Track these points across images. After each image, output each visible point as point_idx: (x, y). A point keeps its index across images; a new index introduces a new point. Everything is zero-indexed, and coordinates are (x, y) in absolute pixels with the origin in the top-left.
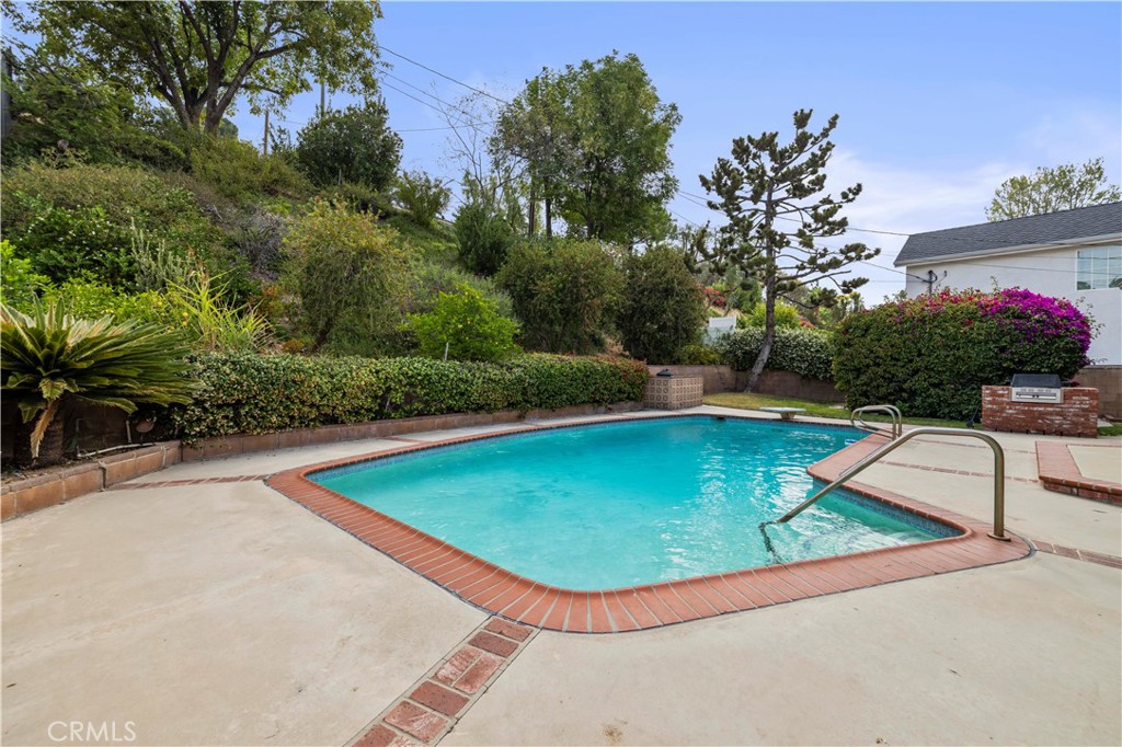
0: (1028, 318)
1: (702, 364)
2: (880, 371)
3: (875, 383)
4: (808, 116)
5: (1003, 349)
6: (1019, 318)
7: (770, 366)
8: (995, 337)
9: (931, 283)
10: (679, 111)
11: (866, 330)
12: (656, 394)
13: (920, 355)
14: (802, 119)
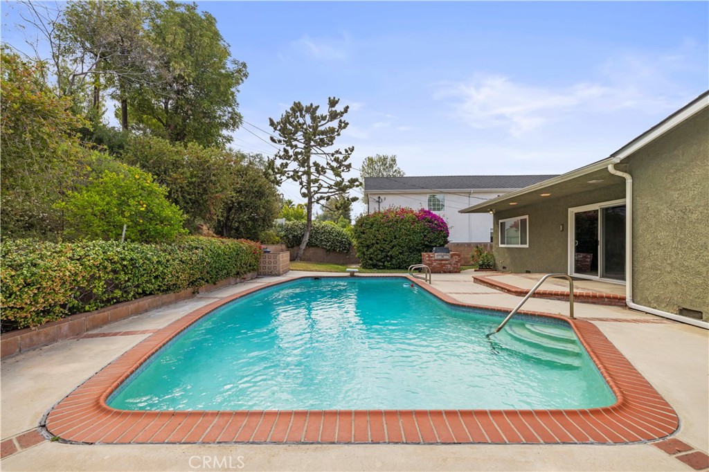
0: (432, 223)
1: (273, 243)
2: (378, 246)
3: (376, 253)
4: (337, 102)
5: (425, 236)
6: (429, 222)
7: (309, 245)
8: (423, 230)
9: (379, 202)
10: (247, 69)
11: (372, 225)
12: (267, 265)
13: (395, 238)
14: (333, 103)
